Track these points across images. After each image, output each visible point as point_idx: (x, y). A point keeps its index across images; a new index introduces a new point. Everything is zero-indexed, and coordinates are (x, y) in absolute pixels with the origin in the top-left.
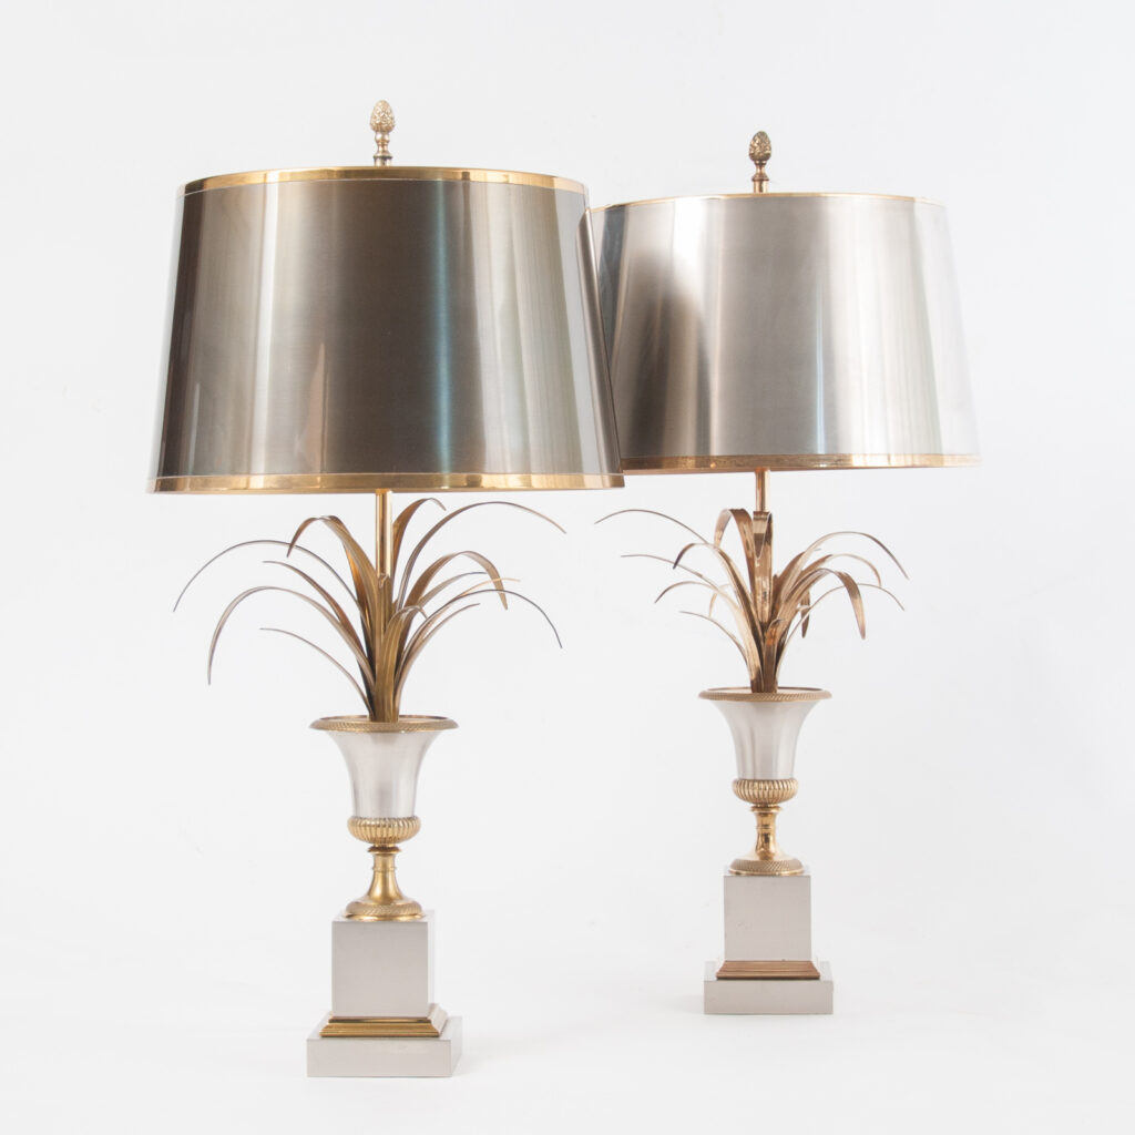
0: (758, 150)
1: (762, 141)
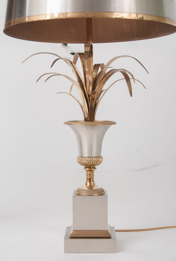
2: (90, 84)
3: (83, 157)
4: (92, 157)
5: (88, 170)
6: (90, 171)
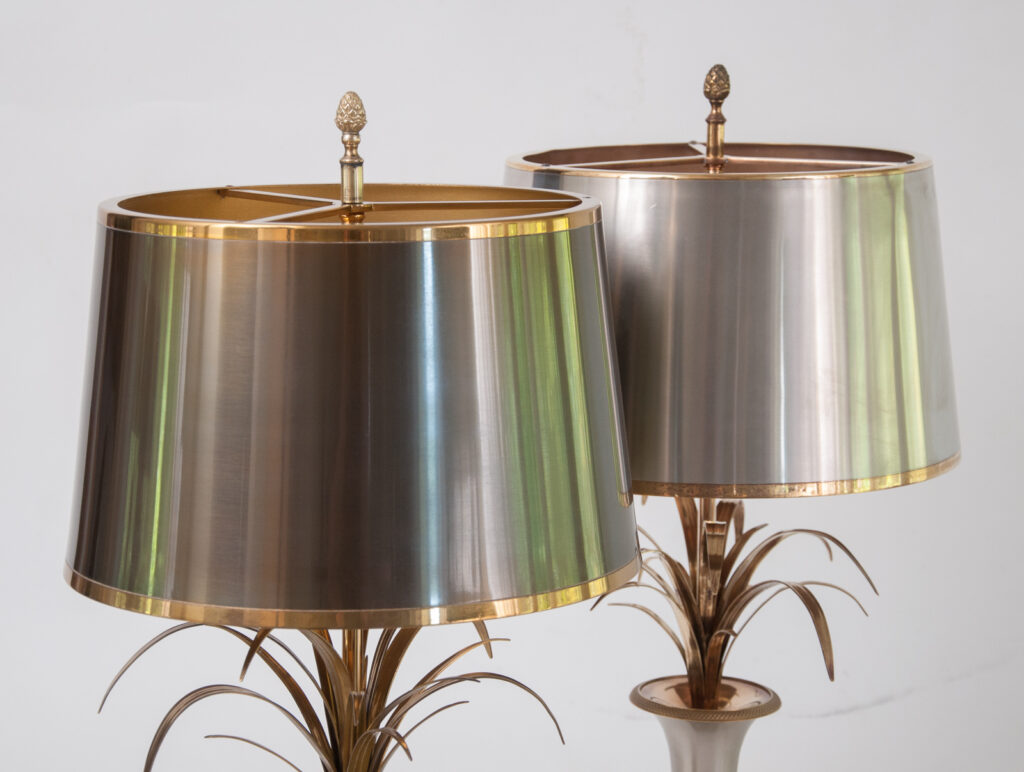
0: (715, 88)
2: (709, 597)
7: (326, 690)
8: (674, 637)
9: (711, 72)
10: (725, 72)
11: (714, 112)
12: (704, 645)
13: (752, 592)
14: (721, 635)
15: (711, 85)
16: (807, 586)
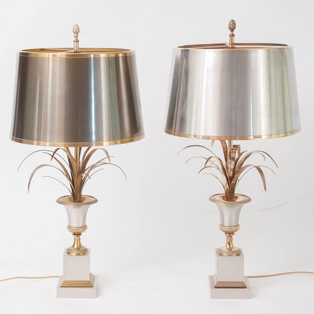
0: (232, 26)
1: (233, 23)
2: (231, 170)
3: (225, 227)
4: (232, 227)
5: (228, 236)
6: (229, 236)
7: (71, 166)
8: (221, 182)
9: (230, 22)
10: (234, 22)
11: (231, 33)
12: (230, 184)
13: (243, 168)
14: (234, 180)
15: (230, 25)
16: (259, 167)
